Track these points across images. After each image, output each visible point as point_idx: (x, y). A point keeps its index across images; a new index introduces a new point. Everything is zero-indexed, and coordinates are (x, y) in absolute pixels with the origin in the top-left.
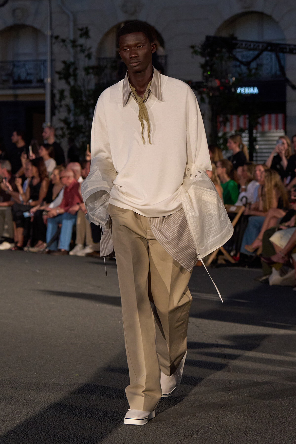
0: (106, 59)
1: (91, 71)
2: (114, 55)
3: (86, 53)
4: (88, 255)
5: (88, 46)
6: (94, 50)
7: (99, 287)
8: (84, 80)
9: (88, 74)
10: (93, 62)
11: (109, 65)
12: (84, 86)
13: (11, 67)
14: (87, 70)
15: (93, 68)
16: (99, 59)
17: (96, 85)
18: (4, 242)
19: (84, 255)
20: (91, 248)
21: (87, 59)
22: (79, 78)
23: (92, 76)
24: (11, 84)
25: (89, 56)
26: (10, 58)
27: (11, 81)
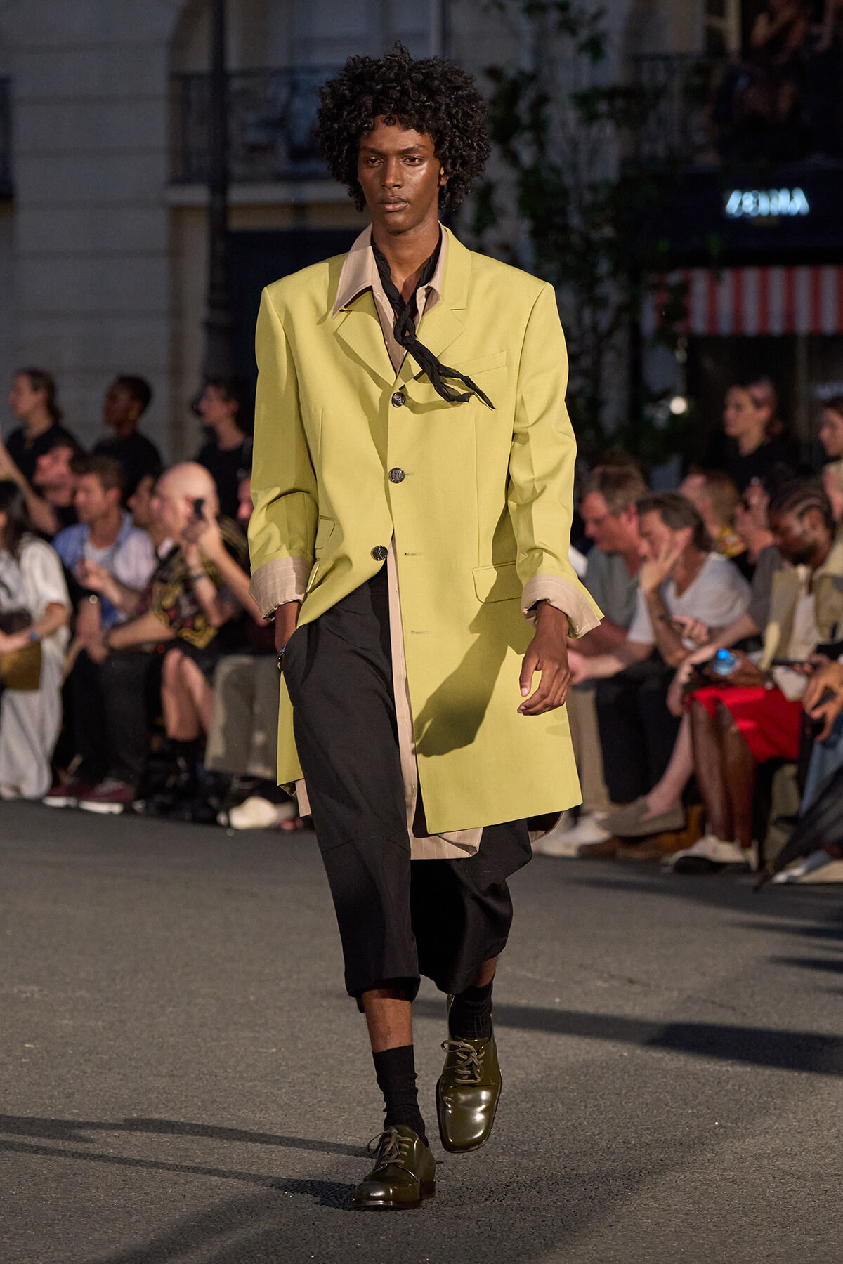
0: (666, 58)
1: (603, 107)
2: (697, 45)
3: (584, 35)
4: (589, 852)
5: (592, 9)
6: (614, 25)
7: (631, 981)
8: (575, 145)
9: (591, 117)
10: (613, 72)
11: (676, 85)
12: (574, 168)
13: (283, 94)
14: (585, 101)
15: (611, 94)
16: (635, 60)
17: (625, 163)
18: (247, 800)
19: (572, 852)
20: (603, 824)
21: (585, 59)
22: (556, 135)
23: (609, 129)
24: (280, 160)
25: (594, 48)
26: (278, 59)
27: (282, 150)
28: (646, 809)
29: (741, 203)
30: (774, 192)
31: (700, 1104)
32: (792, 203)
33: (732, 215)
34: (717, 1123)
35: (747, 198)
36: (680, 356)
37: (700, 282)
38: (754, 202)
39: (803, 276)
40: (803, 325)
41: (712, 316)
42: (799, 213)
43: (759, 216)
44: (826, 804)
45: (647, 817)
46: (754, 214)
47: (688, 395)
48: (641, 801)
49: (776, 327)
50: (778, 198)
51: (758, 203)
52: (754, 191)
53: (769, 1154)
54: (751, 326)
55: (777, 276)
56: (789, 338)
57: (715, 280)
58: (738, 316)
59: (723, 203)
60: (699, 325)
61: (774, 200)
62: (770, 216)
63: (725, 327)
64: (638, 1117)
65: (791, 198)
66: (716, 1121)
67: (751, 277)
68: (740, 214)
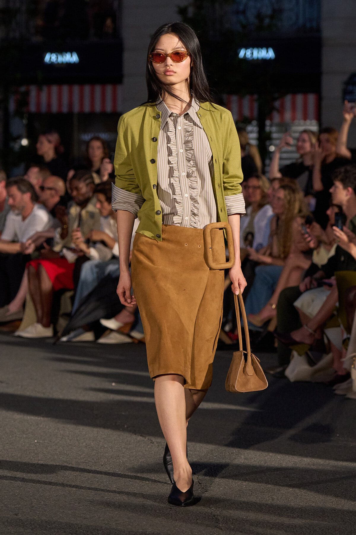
11: (24, 8)
28: (8, 311)
29: (51, 58)
30: (64, 53)
31: (29, 433)
32: (72, 58)
33: (47, 63)
34: (36, 441)
35: (53, 56)
36: (25, 121)
37: (33, 91)
38: (56, 58)
39: (76, 89)
40: (76, 109)
41: (38, 104)
42: (75, 62)
43: (58, 64)
44: (82, 308)
45: (9, 313)
46: (56, 63)
47: (28, 138)
48: (6, 307)
49: (65, 109)
50: (66, 56)
51: (58, 58)
52: (56, 53)
53: (57, 454)
54: (55, 109)
55: (65, 89)
56: (70, 114)
57: (40, 90)
58: (49, 105)
59: (43, 58)
60: (33, 108)
61: (64, 57)
62: (62, 64)
63: (44, 109)
64: (3, 438)
65: (72, 56)
66: (36, 440)
67: (55, 89)
68: (50, 63)
